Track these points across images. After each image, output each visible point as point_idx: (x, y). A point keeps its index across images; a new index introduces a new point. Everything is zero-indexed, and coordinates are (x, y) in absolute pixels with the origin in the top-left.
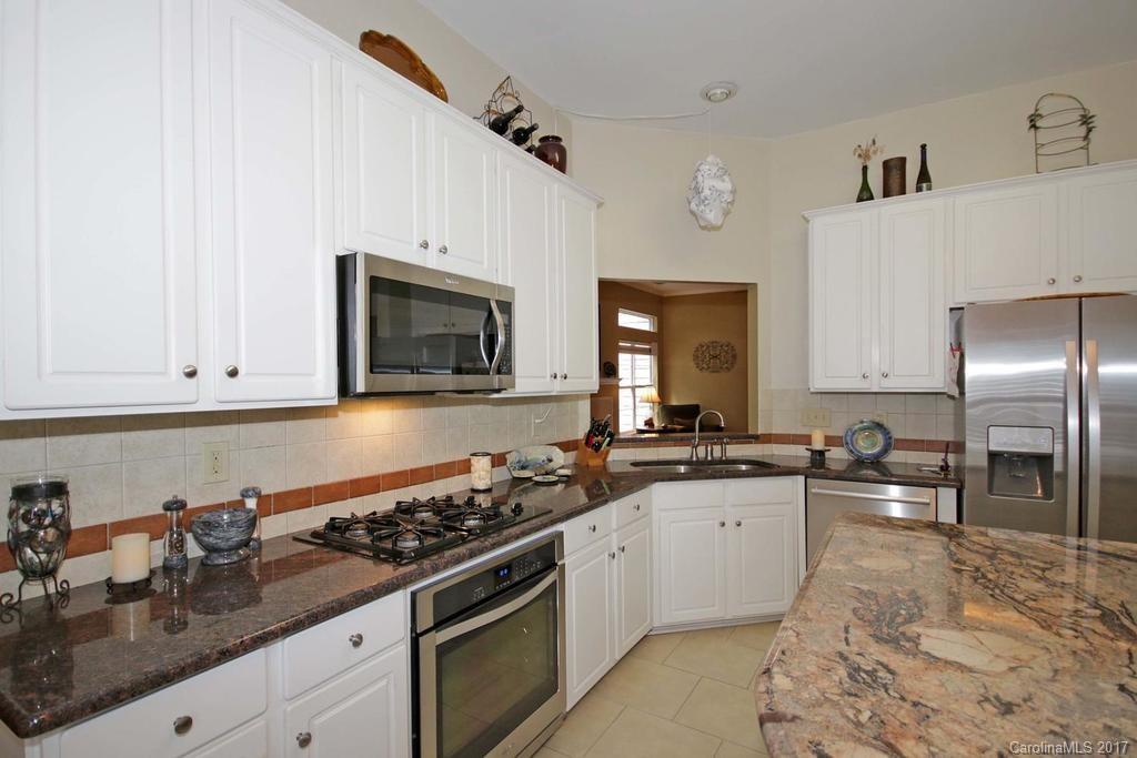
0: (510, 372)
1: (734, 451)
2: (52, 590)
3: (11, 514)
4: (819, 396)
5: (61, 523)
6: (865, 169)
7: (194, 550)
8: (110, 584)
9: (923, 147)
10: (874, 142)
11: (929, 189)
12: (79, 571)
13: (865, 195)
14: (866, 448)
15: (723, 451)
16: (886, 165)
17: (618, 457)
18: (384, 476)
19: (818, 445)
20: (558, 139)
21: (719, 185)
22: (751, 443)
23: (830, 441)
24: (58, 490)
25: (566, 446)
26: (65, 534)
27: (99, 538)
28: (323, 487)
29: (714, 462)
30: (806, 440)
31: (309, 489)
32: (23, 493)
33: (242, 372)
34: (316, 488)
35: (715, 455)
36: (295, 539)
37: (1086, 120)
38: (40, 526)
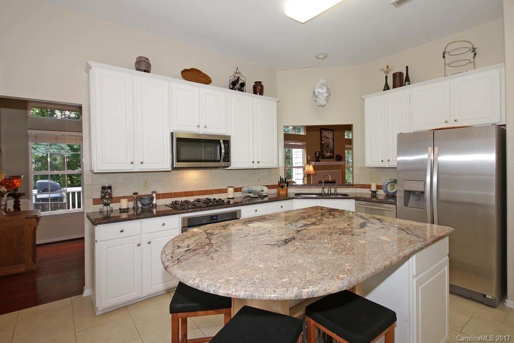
0: (229, 161)
1: (341, 190)
2: (109, 209)
3: (101, 192)
4: (376, 169)
5: (110, 194)
6: (386, 77)
7: (140, 205)
8: (120, 209)
9: (407, 67)
10: (388, 67)
11: (409, 84)
12: (115, 206)
13: (387, 88)
14: (391, 190)
15: (335, 191)
16: (394, 75)
17: (292, 191)
18: (195, 191)
19: (374, 189)
20: (260, 82)
21: (321, 91)
22: (350, 188)
23: (379, 187)
24: (110, 188)
25: (269, 187)
26: (111, 197)
27: (118, 200)
28: (176, 193)
29: (331, 194)
30: (369, 187)
31: (171, 193)
32: (103, 188)
33: (144, 162)
34: (174, 193)
35: (332, 192)
36: (166, 205)
37: (474, 50)
38: (106, 195)
